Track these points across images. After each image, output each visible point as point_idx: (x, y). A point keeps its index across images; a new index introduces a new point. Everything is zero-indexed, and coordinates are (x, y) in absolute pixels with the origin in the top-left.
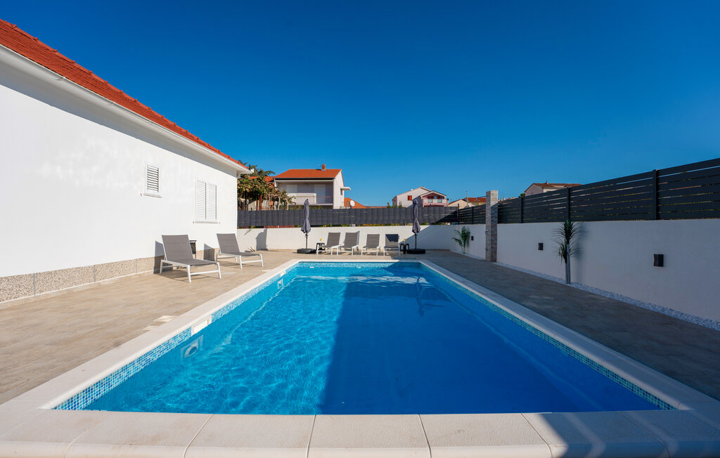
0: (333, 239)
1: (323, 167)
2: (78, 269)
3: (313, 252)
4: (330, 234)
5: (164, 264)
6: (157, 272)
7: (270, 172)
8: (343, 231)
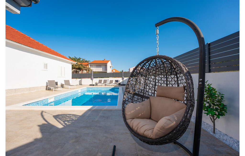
0: (100, 81)
1: (105, 60)
2: (26, 88)
3: (94, 85)
4: (99, 80)
5: (48, 88)
6: (46, 90)
7: (89, 61)
8: (103, 79)
